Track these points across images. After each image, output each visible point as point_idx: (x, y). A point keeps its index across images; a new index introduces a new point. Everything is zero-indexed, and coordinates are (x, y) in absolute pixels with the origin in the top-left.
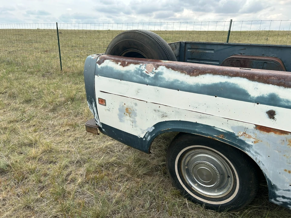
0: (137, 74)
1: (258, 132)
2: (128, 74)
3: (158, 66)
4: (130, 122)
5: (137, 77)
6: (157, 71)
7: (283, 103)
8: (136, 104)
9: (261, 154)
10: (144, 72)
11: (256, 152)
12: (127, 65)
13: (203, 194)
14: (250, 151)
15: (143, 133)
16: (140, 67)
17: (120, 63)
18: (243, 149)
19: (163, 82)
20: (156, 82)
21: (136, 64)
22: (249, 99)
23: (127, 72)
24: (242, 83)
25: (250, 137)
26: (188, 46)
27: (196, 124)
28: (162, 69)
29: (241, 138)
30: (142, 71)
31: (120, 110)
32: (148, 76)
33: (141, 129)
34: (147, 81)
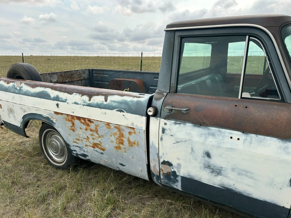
0: (13, 88)
1: (55, 115)
2: (9, 88)
3: (22, 83)
4: (13, 117)
5: (13, 90)
6: (20, 86)
7: (60, 99)
8: (13, 106)
9: (59, 127)
10: (16, 86)
11: (58, 126)
12: (9, 83)
13: (57, 161)
14: (55, 126)
15: (19, 123)
16: (14, 84)
17: (6, 82)
18: (53, 125)
19: (22, 92)
20: (20, 92)
21: (13, 82)
22: (51, 98)
23: (9, 87)
24: (49, 90)
25: (54, 118)
26: (94, 72)
27: (36, 114)
28: (23, 85)
29: (51, 119)
30: (15, 86)
31: (8, 110)
32: (17, 89)
33: (18, 121)
34: (17, 92)
